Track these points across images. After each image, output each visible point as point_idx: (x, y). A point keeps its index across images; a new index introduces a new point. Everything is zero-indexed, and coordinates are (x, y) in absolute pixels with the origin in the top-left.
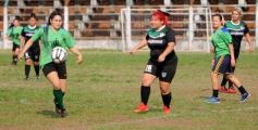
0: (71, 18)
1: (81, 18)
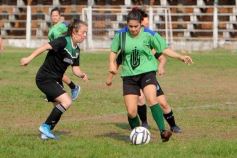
0: (34, 17)
1: (43, 17)
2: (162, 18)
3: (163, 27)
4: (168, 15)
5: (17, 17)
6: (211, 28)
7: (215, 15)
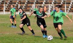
1: (22, 7)
2: (52, 7)
3: (52, 9)
4: (54, 6)
5: (16, 7)
6: (64, 9)
7: (65, 6)
